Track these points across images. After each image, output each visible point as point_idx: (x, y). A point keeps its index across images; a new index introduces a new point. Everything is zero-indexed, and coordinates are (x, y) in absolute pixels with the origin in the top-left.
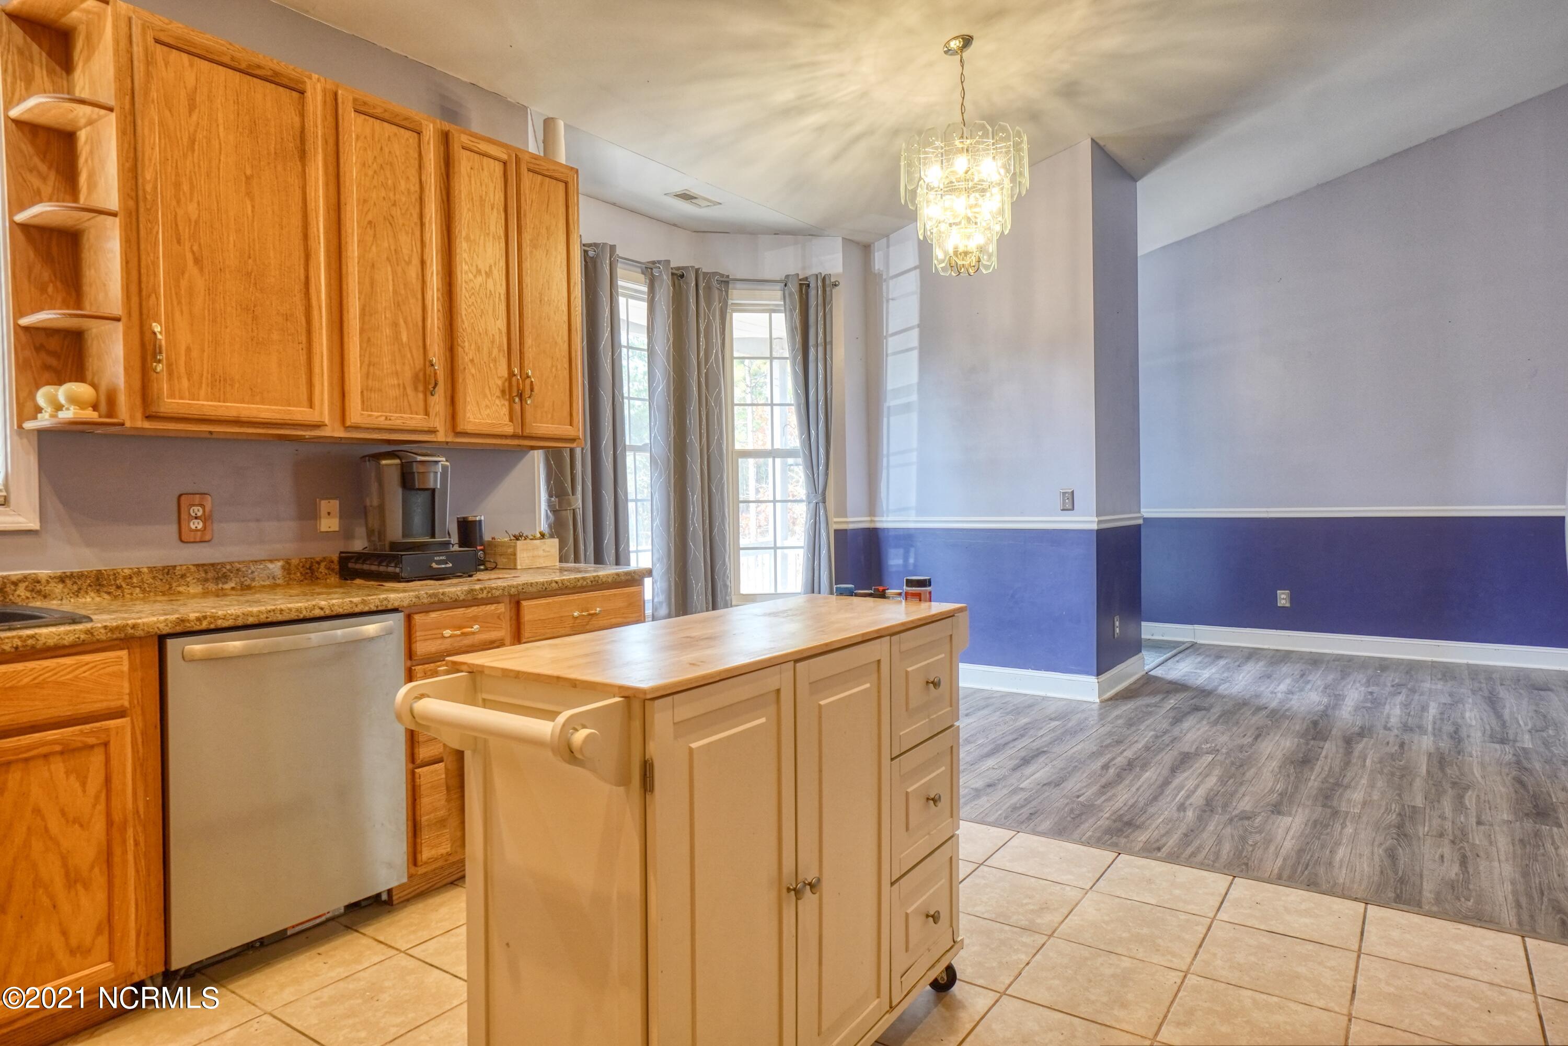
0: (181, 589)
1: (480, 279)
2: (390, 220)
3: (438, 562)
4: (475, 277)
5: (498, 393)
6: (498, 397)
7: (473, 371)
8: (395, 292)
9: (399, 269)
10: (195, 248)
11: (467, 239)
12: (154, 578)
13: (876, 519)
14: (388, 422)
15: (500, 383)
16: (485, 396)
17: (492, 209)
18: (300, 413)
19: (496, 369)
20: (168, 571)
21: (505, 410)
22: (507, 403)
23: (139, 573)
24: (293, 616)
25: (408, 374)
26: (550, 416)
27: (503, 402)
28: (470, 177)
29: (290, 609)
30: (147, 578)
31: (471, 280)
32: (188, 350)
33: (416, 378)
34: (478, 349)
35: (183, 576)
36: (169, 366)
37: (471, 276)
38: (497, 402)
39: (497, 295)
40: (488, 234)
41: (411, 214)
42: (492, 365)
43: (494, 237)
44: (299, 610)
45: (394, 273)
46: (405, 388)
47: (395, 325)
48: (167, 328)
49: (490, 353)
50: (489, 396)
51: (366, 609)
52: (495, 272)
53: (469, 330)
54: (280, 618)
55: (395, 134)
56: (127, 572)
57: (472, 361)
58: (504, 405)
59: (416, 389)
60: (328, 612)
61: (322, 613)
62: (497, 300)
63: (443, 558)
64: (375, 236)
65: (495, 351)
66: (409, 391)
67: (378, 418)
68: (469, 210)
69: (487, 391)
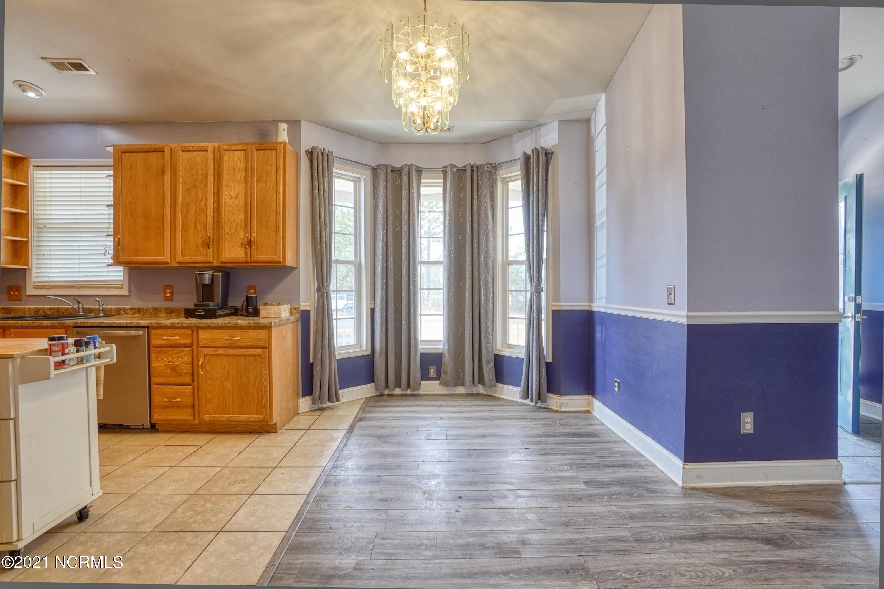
0: (160, 315)
1: (232, 200)
2: (194, 187)
3: (199, 312)
4: (230, 200)
5: (240, 245)
6: (239, 247)
7: (228, 237)
8: (196, 211)
9: (197, 204)
10: (131, 211)
11: (227, 186)
12: (153, 311)
13: (592, 304)
14: (191, 260)
15: (240, 241)
16: (233, 246)
17: (239, 171)
18: (160, 259)
19: (239, 235)
20: (157, 309)
21: (242, 251)
22: (243, 249)
23: (149, 309)
24: (107, 325)
25: (200, 243)
26: (265, 252)
27: (242, 248)
28: (228, 161)
29: (106, 323)
30: (151, 310)
31: (228, 202)
32: (128, 242)
33: (203, 242)
34: (231, 228)
35: (161, 311)
36: (123, 248)
37: (228, 200)
38: (239, 249)
39: (240, 205)
40: (236, 182)
41: (203, 182)
42: (237, 234)
43: (239, 182)
44: (109, 323)
45: (196, 205)
46: (199, 247)
47: (195, 224)
48: (122, 237)
49: (236, 229)
50: (235, 246)
51: (132, 326)
52: (239, 196)
53: (226, 221)
54: (103, 325)
55: (198, 155)
56: (146, 308)
57: (227, 233)
58: (242, 250)
59: (203, 247)
60: (119, 325)
61: (116, 325)
62: (240, 207)
63: (202, 310)
64: (189, 193)
65: (238, 229)
66: (201, 248)
67: (187, 259)
68: (228, 174)
69: (234, 244)
